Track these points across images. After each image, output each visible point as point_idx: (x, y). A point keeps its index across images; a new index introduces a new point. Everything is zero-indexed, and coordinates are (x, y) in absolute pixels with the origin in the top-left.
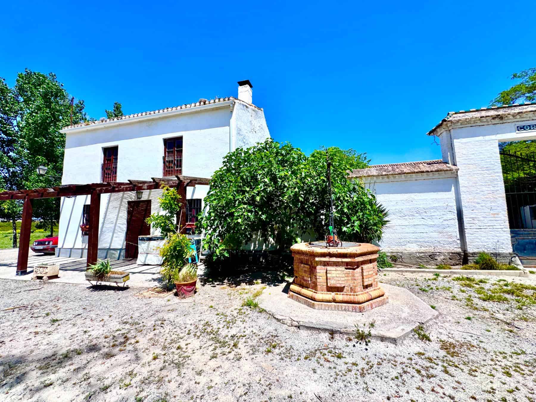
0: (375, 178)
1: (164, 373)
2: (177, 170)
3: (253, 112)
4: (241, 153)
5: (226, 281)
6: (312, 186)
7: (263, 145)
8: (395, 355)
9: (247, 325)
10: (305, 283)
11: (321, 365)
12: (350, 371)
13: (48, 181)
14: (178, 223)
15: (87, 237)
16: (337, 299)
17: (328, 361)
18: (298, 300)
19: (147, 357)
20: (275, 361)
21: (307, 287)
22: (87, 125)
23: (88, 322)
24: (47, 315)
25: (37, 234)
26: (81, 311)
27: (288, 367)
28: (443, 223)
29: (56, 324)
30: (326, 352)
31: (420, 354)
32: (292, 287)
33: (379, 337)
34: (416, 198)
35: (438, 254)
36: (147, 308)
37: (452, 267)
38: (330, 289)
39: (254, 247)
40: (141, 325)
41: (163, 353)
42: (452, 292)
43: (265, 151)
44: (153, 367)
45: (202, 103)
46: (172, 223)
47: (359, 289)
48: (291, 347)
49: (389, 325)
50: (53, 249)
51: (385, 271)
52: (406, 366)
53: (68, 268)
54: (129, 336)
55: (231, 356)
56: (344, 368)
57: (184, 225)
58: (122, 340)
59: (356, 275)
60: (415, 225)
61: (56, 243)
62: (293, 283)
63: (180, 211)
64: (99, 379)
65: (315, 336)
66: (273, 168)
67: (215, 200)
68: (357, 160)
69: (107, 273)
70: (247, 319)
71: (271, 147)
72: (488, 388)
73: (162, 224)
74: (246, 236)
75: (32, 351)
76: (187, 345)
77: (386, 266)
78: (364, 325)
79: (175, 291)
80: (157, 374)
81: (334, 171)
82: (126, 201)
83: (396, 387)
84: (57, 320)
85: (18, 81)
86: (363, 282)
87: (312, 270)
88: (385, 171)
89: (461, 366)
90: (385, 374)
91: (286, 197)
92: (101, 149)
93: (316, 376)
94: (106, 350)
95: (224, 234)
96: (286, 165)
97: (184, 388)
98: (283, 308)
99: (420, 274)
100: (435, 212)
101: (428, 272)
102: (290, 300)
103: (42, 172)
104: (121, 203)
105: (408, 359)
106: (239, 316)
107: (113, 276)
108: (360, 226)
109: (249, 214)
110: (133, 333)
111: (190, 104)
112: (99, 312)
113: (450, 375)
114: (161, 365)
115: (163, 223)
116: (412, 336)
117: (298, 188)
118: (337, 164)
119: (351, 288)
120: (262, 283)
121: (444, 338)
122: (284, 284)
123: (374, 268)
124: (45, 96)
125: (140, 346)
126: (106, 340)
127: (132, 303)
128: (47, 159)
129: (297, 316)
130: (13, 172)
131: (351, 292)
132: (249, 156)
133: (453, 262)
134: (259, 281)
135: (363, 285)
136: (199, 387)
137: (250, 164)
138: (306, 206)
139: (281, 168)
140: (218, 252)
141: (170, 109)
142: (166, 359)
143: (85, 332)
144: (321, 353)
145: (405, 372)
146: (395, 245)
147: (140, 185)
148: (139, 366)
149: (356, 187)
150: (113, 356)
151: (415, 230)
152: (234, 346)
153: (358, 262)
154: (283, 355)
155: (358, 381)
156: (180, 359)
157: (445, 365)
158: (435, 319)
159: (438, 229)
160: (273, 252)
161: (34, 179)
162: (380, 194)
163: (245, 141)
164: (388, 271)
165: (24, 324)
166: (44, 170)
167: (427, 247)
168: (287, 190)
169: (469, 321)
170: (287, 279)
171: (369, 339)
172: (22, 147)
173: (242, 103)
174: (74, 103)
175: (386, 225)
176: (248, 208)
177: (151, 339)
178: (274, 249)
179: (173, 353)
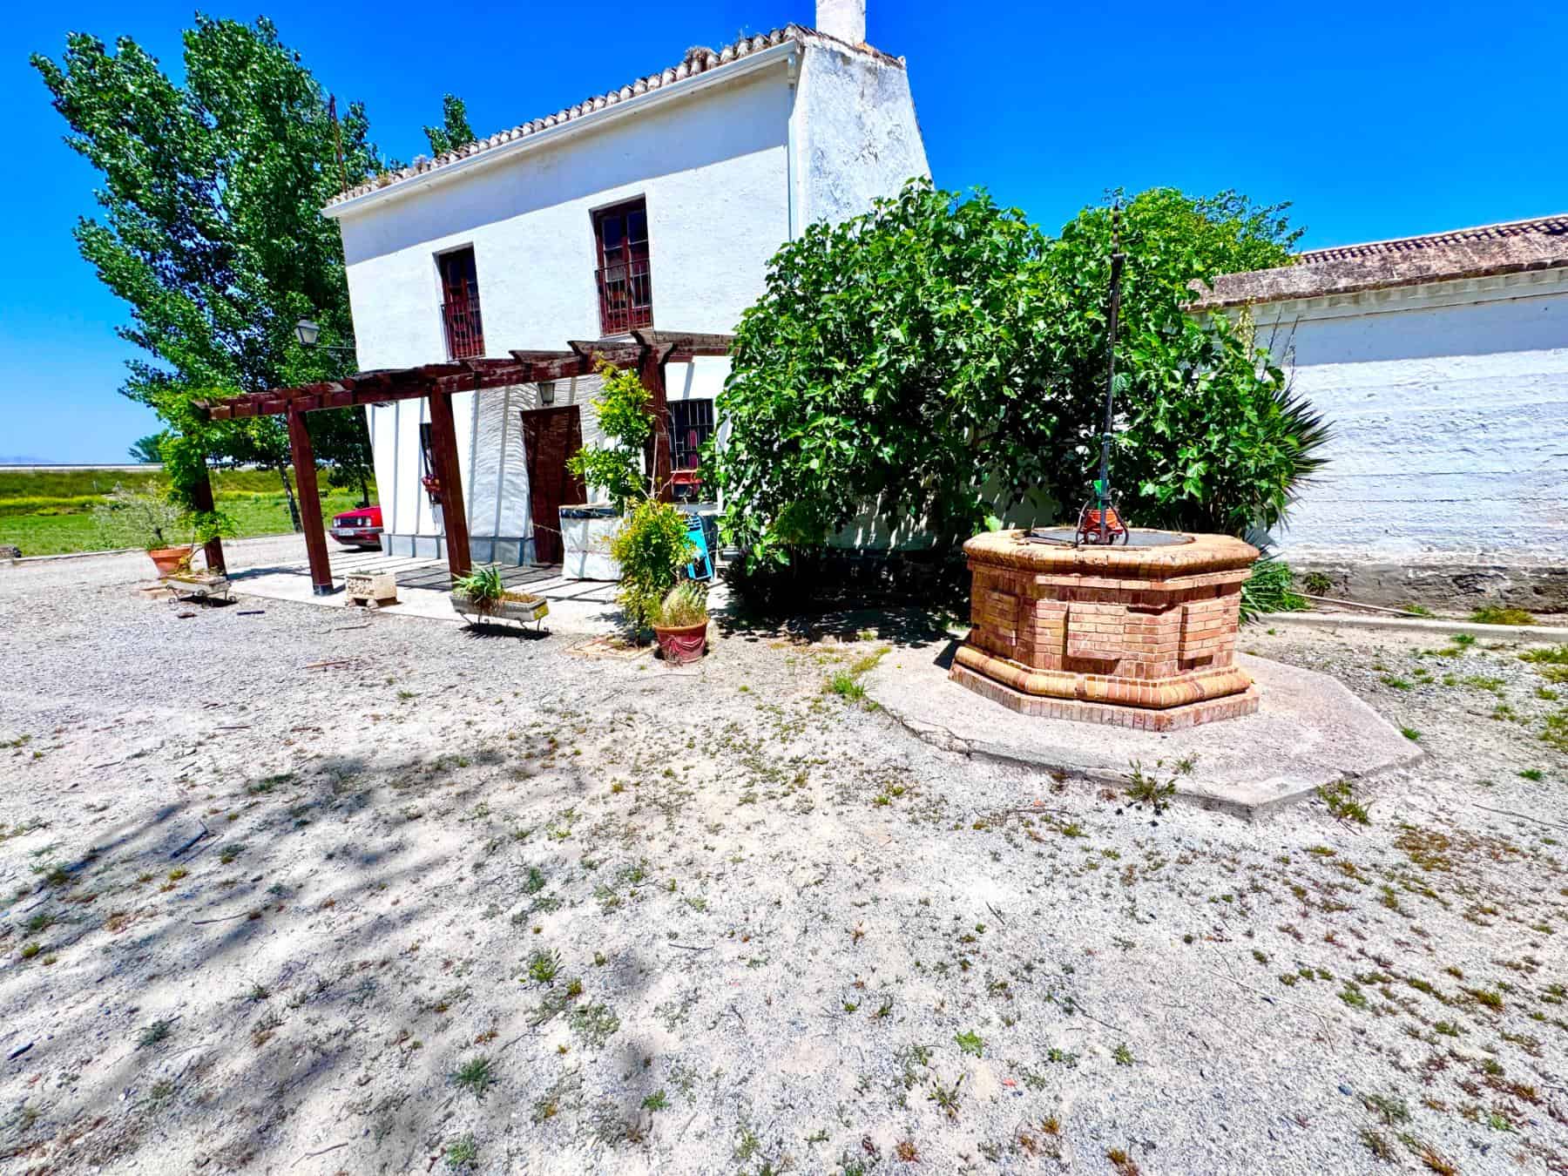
0: (1301, 305)
1: (637, 821)
2: (639, 312)
3: (869, 77)
4: (823, 243)
5: (784, 628)
6: (1052, 345)
7: (893, 208)
8: (1238, 846)
9: (832, 738)
10: (999, 643)
11: (1016, 846)
12: (1094, 867)
13: (327, 362)
14: (649, 472)
15: (439, 507)
16: (1089, 693)
17: (1039, 840)
18: (974, 686)
19: (600, 785)
20: (895, 826)
21: (1004, 656)
22: (385, 184)
23: (470, 701)
24: (390, 682)
25: (340, 500)
26: (454, 680)
27: (925, 842)
28: (1547, 467)
29: (410, 702)
30: (1036, 818)
31: (1318, 852)
32: (963, 652)
33: (1199, 797)
34: (1452, 374)
35: (1492, 572)
36: (595, 683)
37: (1536, 617)
38: (1072, 664)
39: (865, 540)
40: (583, 718)
41: (634, 780)
42: (1501, 696)
43: (902, 227)
44: (612, 807)
45: (695, 66)
46: (635, 472)
47: (1165, 669)
48: (943, 798)
49: (1240, 772)
50: (375, 536)
51: (1273, 619)
52: (1265, 876)
53: (415, 582)
54: (559, 738)
55: (789, 802)
56: (1078, 858)
57: (667, 476)
58: (545, 746)
59: (1160, 630)
60: (1424, 475)
61: (378, 522)
62: (968, 642)
63: (652, 436)
64: (507, 818)
65: (1011, 779)
66: (919, 292)
67: (746, 401)
68: (1245, 236)
69: (497, 597)
70: (832, 724)
71: (922, 214)
72: (1518, 957)
73: (610, 476)
74: (836, 509)
75: (374, 752)
76: (686, 769)
77: (1282, 607)
78: (1160, 764)
79: (655, 646)
80: (623, 822)
81: (1137, 287)
82: (515, 410)
83: (1218, 920)
84: (410, 696)
85: (188, 59)
86: (1182, 649)
87: (1024, 609)
88: (1348, 274)
89: (1448, 896)
90: (1193, 887)
91: (959, 386)
92: (431, 259)
93: (997, 868)
94: (514, 763)
95: (777, 502)
96: (966, 274)
97: (683, 853)
98: (932, 705)
99: (1401, 635)
100: (1524, 424)
101: (1432, 630)
102: (954, 684)
103: (309, 338)
104: (505, 416)
105: (1277, 860)
106: (813, 716)
107: (510, 604)
108: (1207, 479)
109: (845, 445)
110: (566, 734)
111: (658, 73)
112: (491, 684)
113: (1401, 912)
114: (631, 805)
115: (610, 471)
116: (1307, 805)
117: (999, 358)
118: (1154, 259)
119: (1139, 666)
120: (881, 637)
121: (1419, 819)
122: (943, 644)
123: (1226, 611)
124: (264, 101)
125: (584, 761)
126: (514, 743)
127: (560, 669)
128: (313, 300)
129: (967, 727)
130: (248, 341)
131: (1137, 676)
132: (846, 250)
133: (1547, 601)
134: (873, 632)
135: (1180, 660)
136: (716, 856)
137: (850, 279)
138: (1027, 416)
139: (947, 288)
140: (758, 550)
141: (598, 103)
142: (641, 793)
143: (469, 723)
144: (1021, 819)
145: (1256, 889)
146: (1332, 542)
147: (542, 364)
148: (585, 802)
149: (1217, 342)
150: (529, 776)
151: (1421, 490)
152: (796, 781)
153: (1174, 592)
154: (917, 814)
155: (1110, 891)
156: (673, 798)
157: (1394, 885)
158: (1406, 766)
159: (1519, 487)
160: (919, 554)
161: (296, 357)
162: (1310, 364)
163: (838, 194)
164: (1283, 620)
165: (350, 698)
166: (311, 331)
167: (1453, 549)
168: (965, 363)
169: (1532, 784)
170: (952, 630)
171: (1169, 801)
172: (250, 269)
173: (828, 44)
174: (340, 114)
175: (1312, 476)
176: (842, 425)
177: (607, 749)
178: (921, 547)
179: (656, 783)
